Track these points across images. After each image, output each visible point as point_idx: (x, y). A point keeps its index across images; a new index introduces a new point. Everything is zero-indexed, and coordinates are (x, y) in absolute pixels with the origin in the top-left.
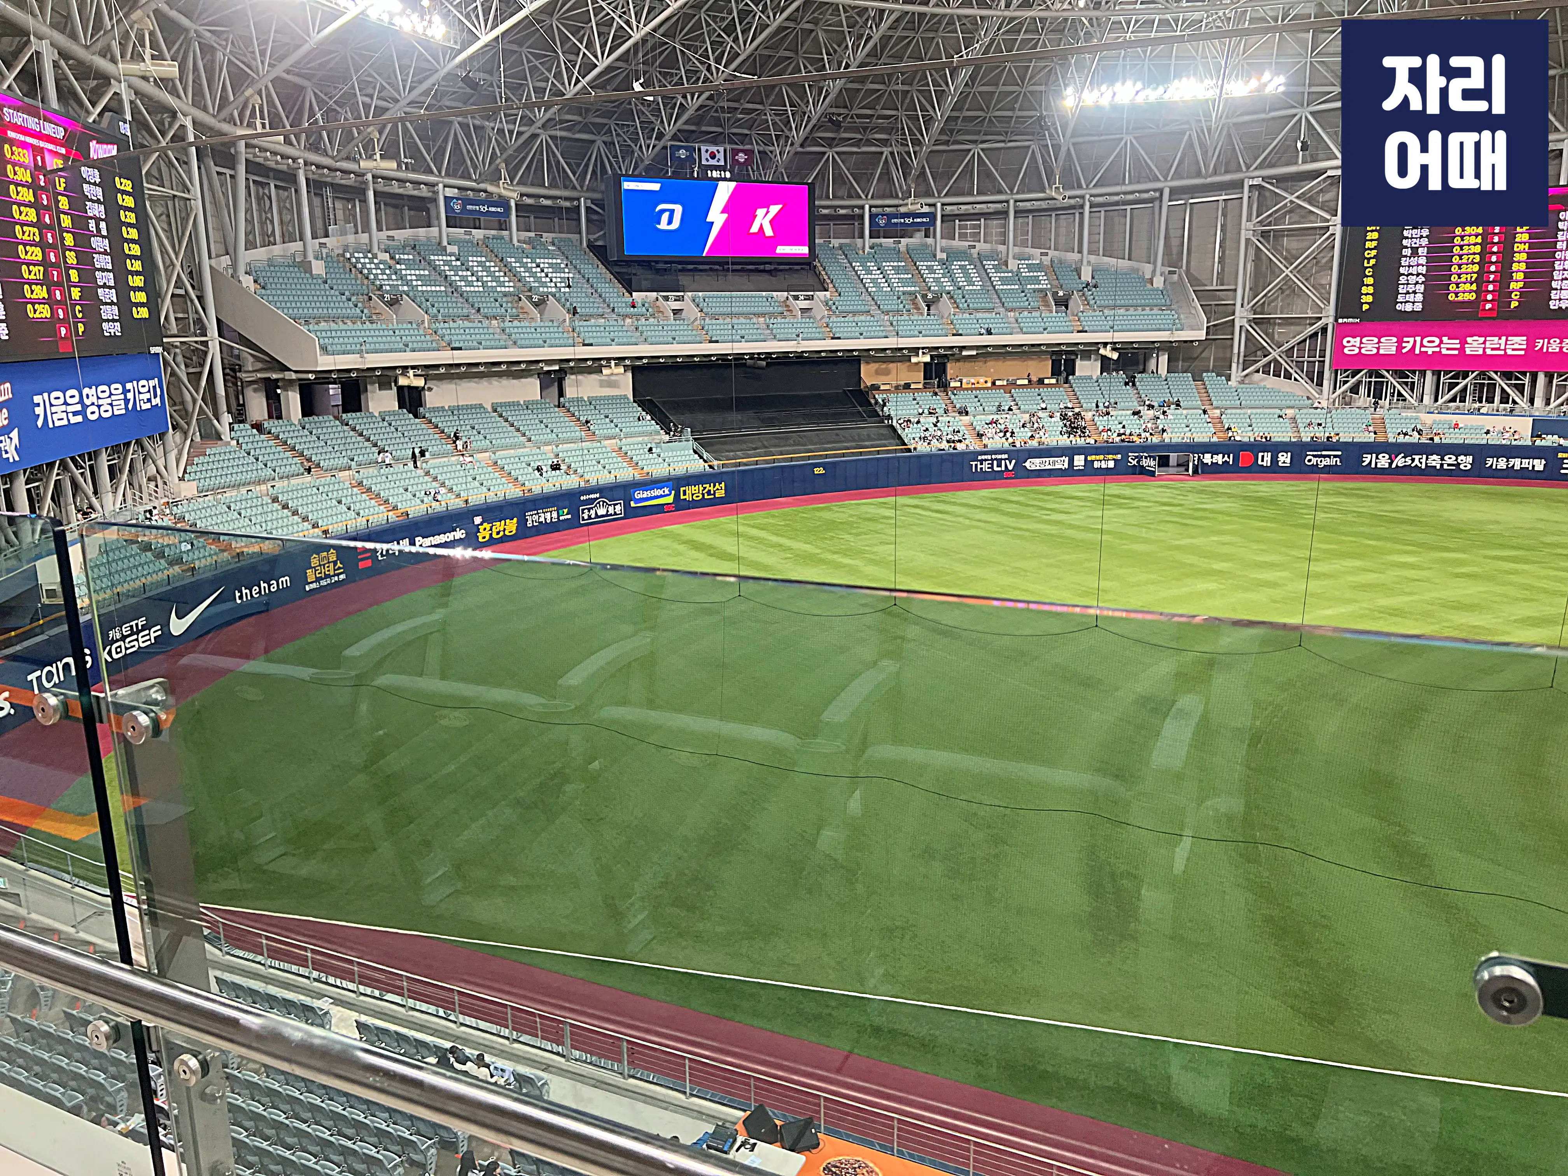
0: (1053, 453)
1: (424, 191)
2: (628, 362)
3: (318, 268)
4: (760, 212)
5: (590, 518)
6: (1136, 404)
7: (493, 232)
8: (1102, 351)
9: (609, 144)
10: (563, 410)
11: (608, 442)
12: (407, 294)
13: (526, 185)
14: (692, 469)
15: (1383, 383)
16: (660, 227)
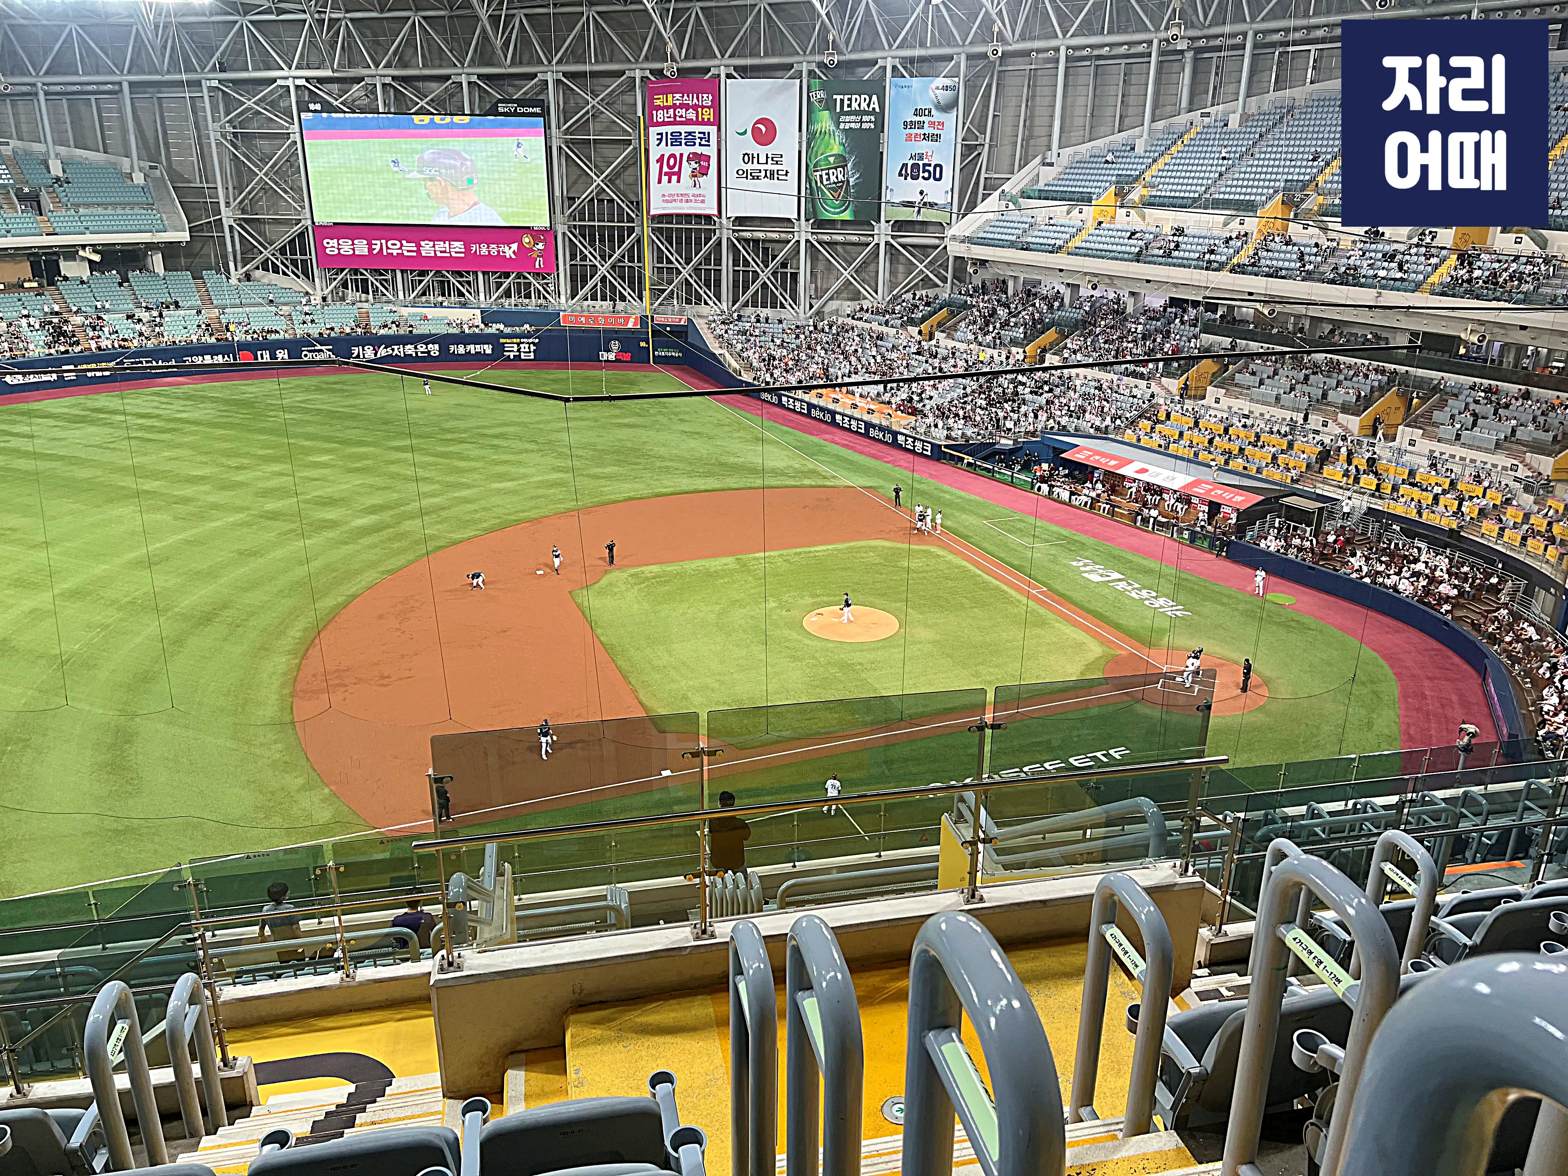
6: (131, 306)
8: (81, 253)
15: (365, 280)
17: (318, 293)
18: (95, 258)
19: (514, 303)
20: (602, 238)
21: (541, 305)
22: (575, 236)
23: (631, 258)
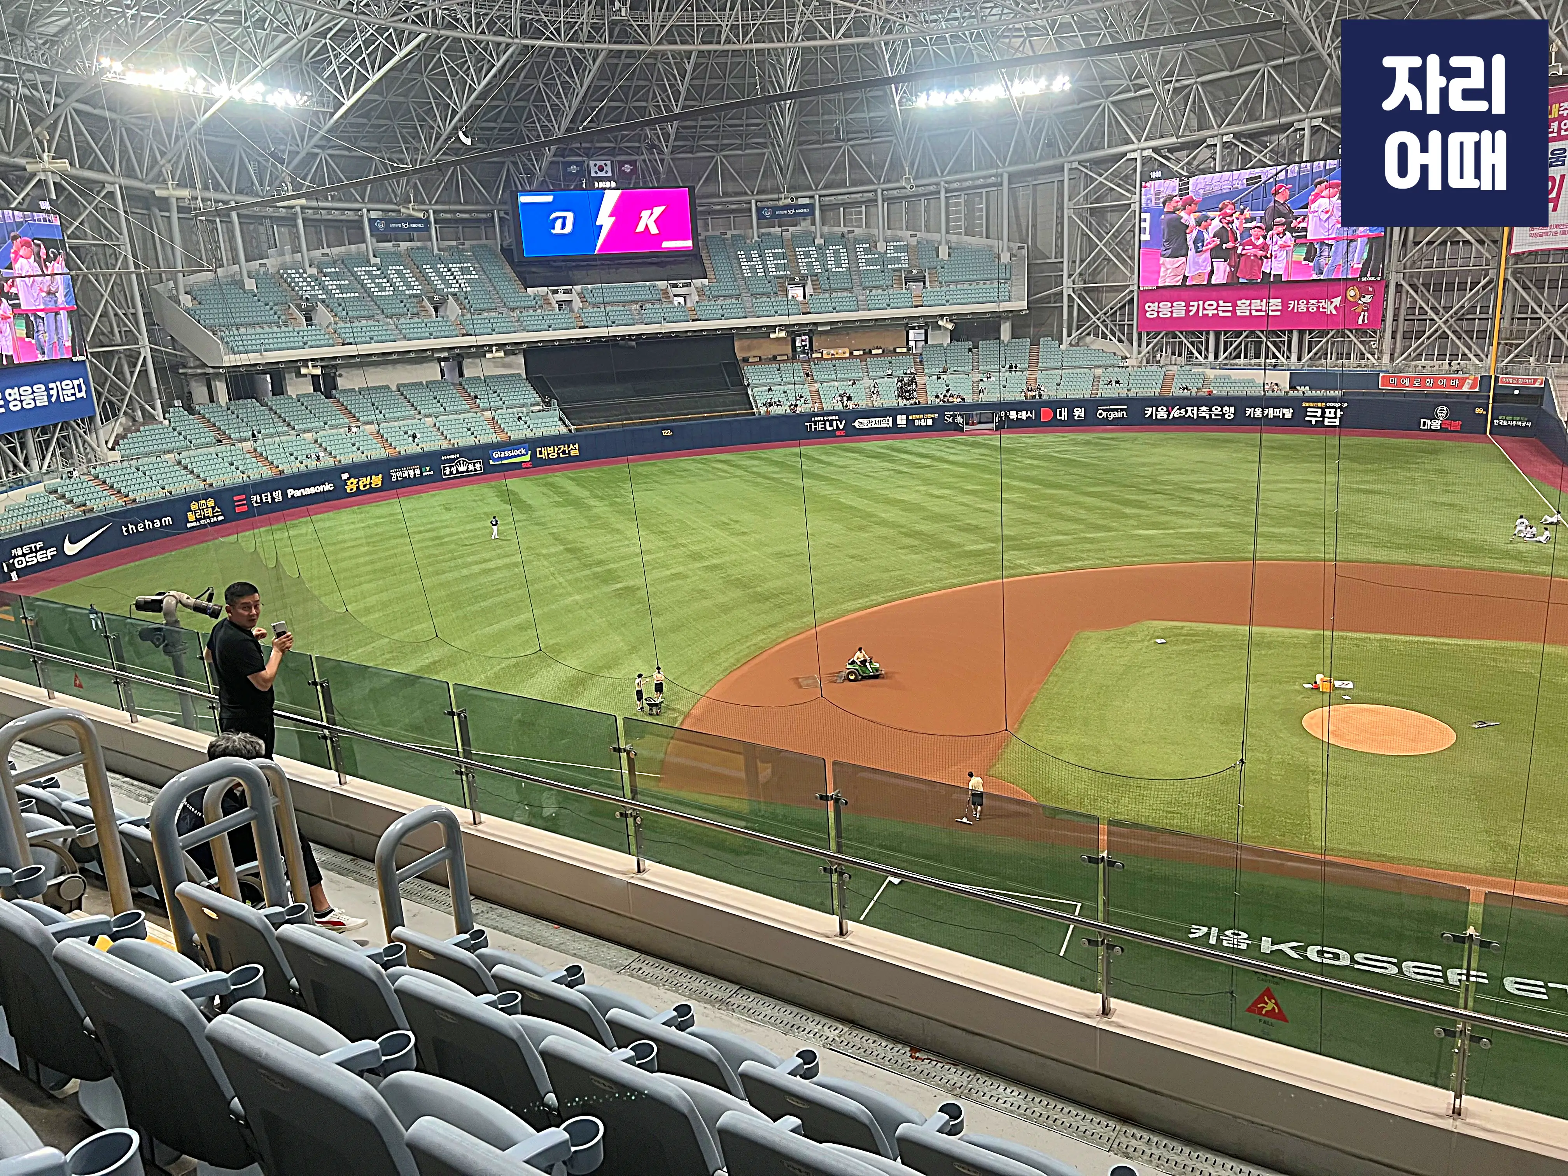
0: (879, 413)
1: (350, 216)
2: (508, 348)
3: (250, 284)
4: (645, 214)
5: (451, 473)
7: (419, 244)
8: (940, 323)
9: (515, 163)
10: (459, 387)
11: (485, 413)
12: (323, 301)
13: (443, 203)
14: (553, 433)
15: (1181, 343)
16: (555, 232)
17: (1135, 355)
18: (950, 326)
19: (1329, 364)
20: (1450, 287)
21: (1359, 366)
22: (1410, 285)
23: (1485, 309)
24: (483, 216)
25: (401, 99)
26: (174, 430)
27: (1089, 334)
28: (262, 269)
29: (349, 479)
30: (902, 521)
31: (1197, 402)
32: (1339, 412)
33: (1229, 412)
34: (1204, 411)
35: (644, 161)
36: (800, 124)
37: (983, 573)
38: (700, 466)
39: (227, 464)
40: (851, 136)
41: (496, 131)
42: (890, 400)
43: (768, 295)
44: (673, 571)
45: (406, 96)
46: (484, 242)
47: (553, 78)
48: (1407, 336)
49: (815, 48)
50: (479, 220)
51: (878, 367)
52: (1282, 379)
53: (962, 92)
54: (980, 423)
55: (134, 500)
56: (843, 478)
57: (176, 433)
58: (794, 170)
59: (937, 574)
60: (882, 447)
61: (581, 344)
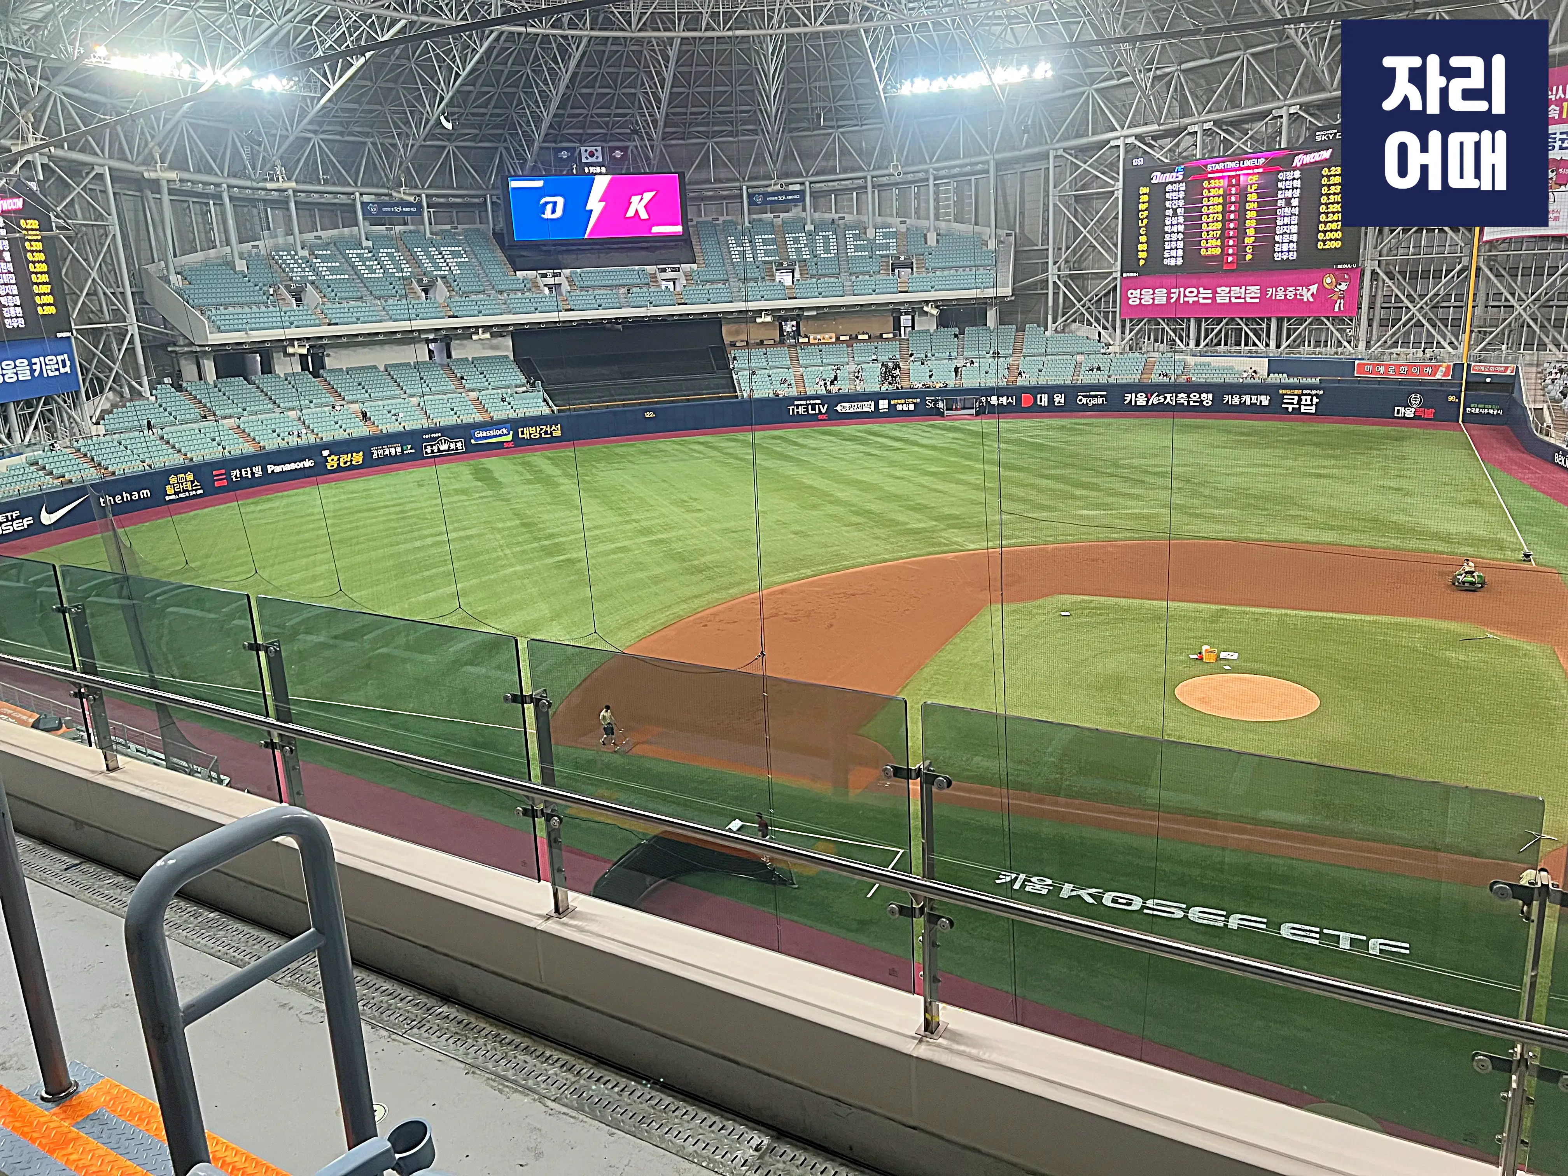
1: (343, 199)
2: (494, 330)
3: (241, 266)
4: (635, 199)
5: (432, 452)
7: (411, 227)
8: (925, 309)
9: (507, 149)
10: (447, 368)
11: (470, 393)
12: (313, 283)
13: (437, 188)
14: (536, 414)
15: (1163, 329)
16: (544, 216)
17: (1117, 343)
18: (935, 312)
19: (1305, 352)
20: (1425, 275)
21: (1336, 353)
22: (1386, 273)
23: (1459, 297)
24: (476, 200)
25: (390, 85)
26: (160, 406)
27: (1074, 321)
28: (254, 251)
29: (329, 456)
30: (855, 500)
31: (1176, 389)
32: (1315, 400)
33: (1207, 398)
34: (1182, 398)
35: (636, 147)
36: (789, 111)
37: (917, 549)
38: (677, 447)
39: (209, 440)
40: (840, 123)
41: (487, 117)
42: (872, 383)
43: (756, 280)
44: (619, 545)
45: (395, 80)
46: (478, 226)
47: (540, 65)
48: (1384, 324)
49: (799, 34)
50: (474, 204)
51: (863, 353)
52: (1262, 366)
53: (946, 79)
54: (964, 408)
55: (114, 473)
56: (812, 460)
57: (161, 409)
58: (785, 158)
59: (872, 550)
60: (859, 431)
61: (566, 328)
